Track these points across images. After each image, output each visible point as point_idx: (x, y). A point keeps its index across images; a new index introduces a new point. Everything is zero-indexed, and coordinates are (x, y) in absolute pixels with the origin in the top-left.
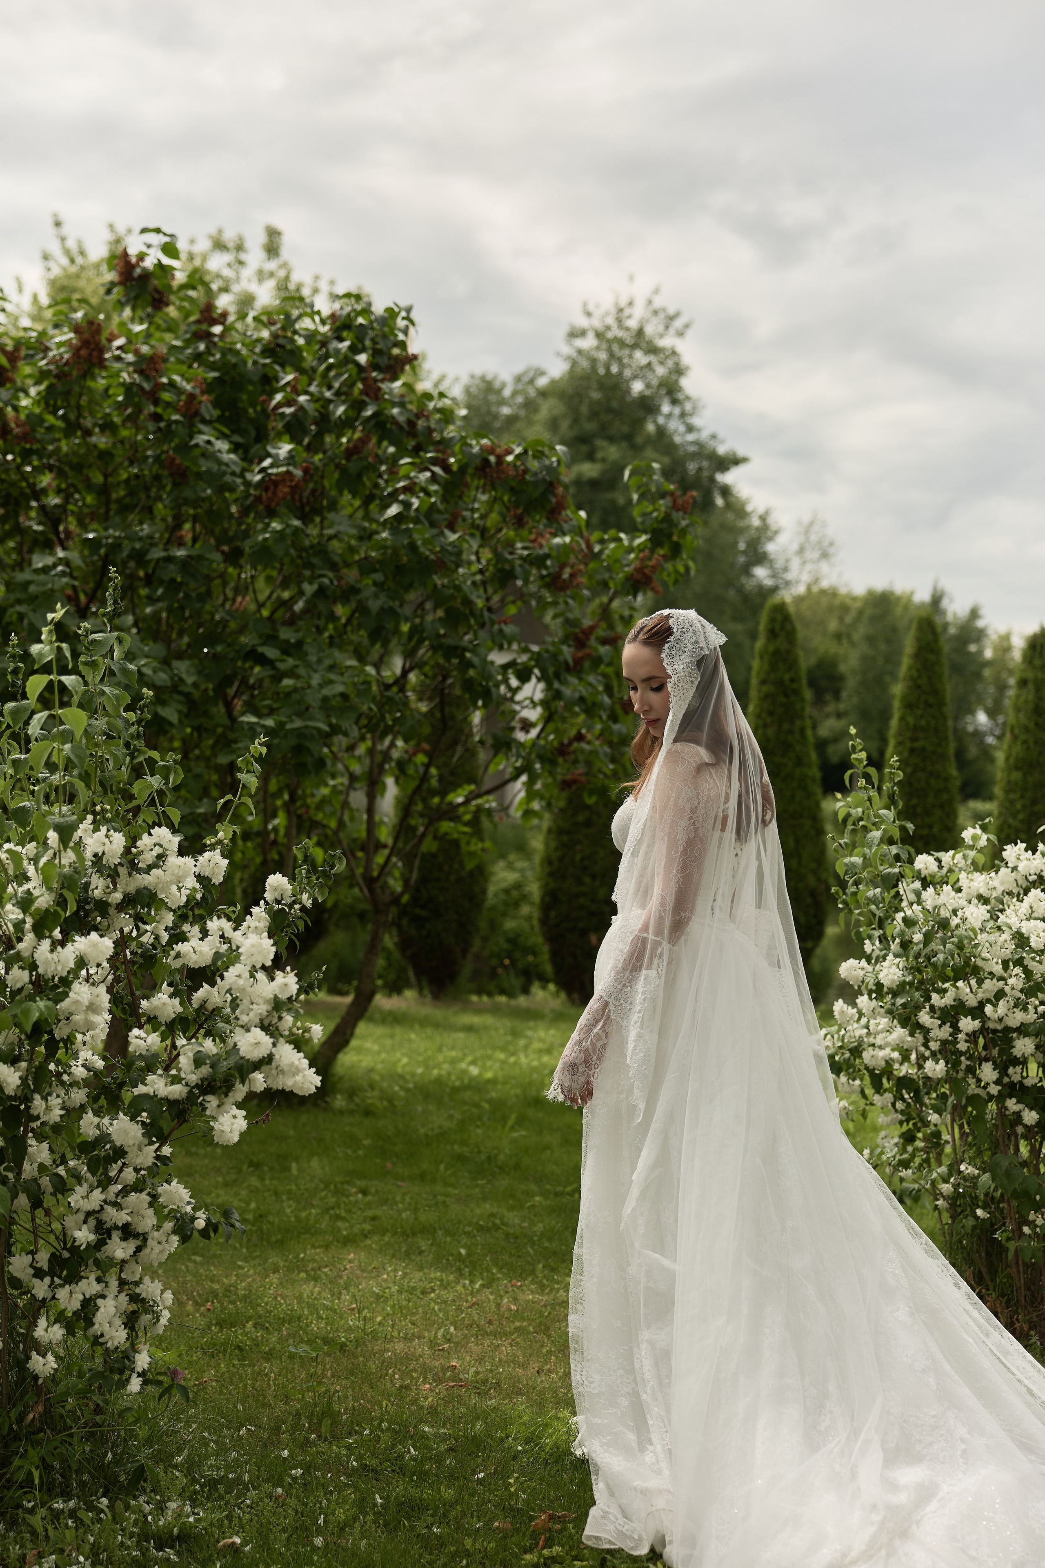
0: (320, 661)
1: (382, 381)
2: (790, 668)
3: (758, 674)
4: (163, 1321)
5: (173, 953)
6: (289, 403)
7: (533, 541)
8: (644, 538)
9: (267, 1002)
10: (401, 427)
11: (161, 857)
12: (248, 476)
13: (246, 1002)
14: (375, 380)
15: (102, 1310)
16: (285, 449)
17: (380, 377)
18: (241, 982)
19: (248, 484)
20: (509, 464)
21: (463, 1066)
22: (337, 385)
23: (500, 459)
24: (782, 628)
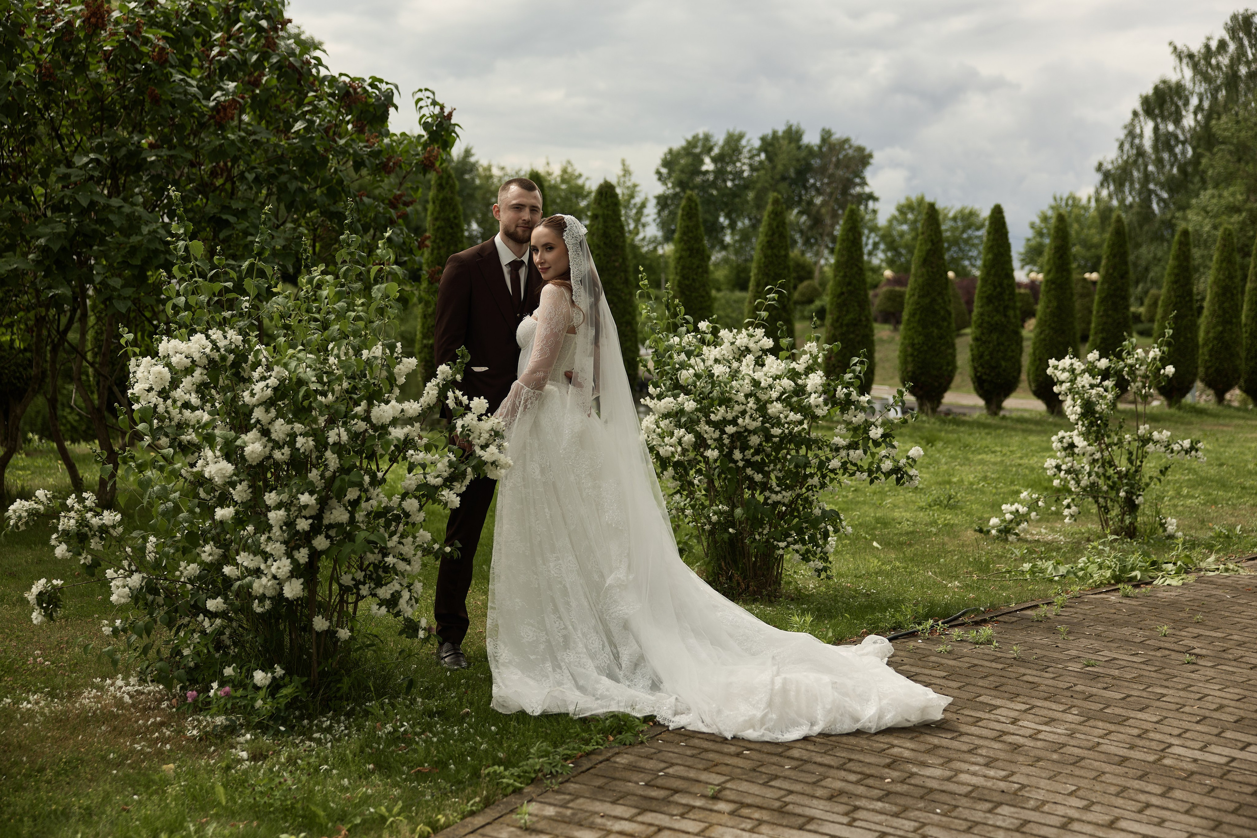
1: (277, 38)
2: (453, 210)
3: (432, 214)
6: (220, 54)
7: (367, 142)
8: (425, 138)
9: (488, 432)
12: (204, 102)
13: (477, 433)
14: (273, 38)
16: (231, 85)
17: (275, 35)
19: (204, 107)
20: (360, 93)
22: (247, 41)
23: (355, 90)
24: (447, 183)
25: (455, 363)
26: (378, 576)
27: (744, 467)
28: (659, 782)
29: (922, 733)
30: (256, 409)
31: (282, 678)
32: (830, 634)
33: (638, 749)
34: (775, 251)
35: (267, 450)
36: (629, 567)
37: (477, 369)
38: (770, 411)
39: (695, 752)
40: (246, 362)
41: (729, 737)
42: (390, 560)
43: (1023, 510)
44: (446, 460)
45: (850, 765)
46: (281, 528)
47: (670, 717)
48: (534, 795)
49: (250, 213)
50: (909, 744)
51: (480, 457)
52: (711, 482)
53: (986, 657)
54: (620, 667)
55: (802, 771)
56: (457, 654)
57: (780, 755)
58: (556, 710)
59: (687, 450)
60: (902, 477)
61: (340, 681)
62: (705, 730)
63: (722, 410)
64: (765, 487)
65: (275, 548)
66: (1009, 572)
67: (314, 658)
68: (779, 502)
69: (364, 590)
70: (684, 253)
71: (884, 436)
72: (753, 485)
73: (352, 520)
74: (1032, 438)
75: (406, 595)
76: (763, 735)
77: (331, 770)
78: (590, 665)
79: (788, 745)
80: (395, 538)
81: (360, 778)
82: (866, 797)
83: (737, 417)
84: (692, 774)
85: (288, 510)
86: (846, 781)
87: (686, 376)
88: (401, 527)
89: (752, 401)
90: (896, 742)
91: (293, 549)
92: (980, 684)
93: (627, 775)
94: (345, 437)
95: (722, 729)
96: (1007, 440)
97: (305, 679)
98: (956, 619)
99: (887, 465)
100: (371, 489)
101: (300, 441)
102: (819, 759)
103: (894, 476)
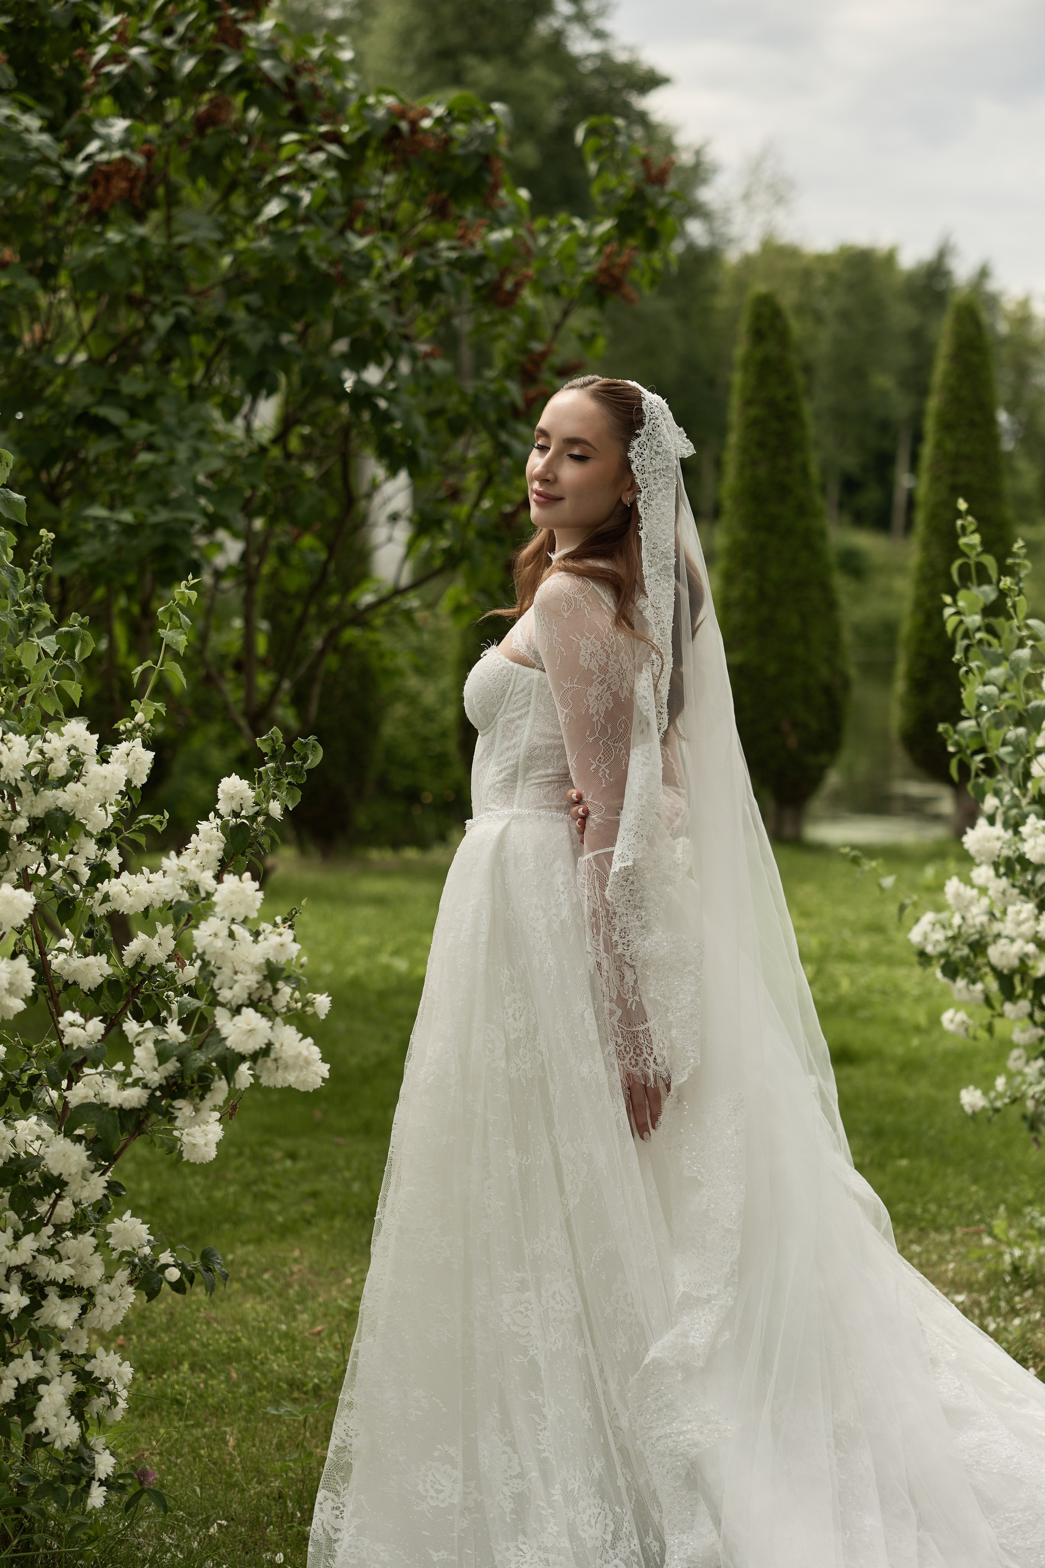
0: (183, 424)
1: (246, 20)
2: (782, 382)
4: (122, 1404)
5: (98, 896)
6: (115, 57)
7: (462, 237)
8: (606, 226)
9: (257, 969)
10: (274, 86)
11: (77, 764)
12: (68, 165)
13: (227, 971)
14: (235, 21)
15: (46, 1399)
16: (119, 126)
17: (241, 15)
18: (219, 943)
19: (67, 177)
20: (425, 131)
21: (384, 958)
22: (181, 29)
23: (414, 125)
24: (771, 327)
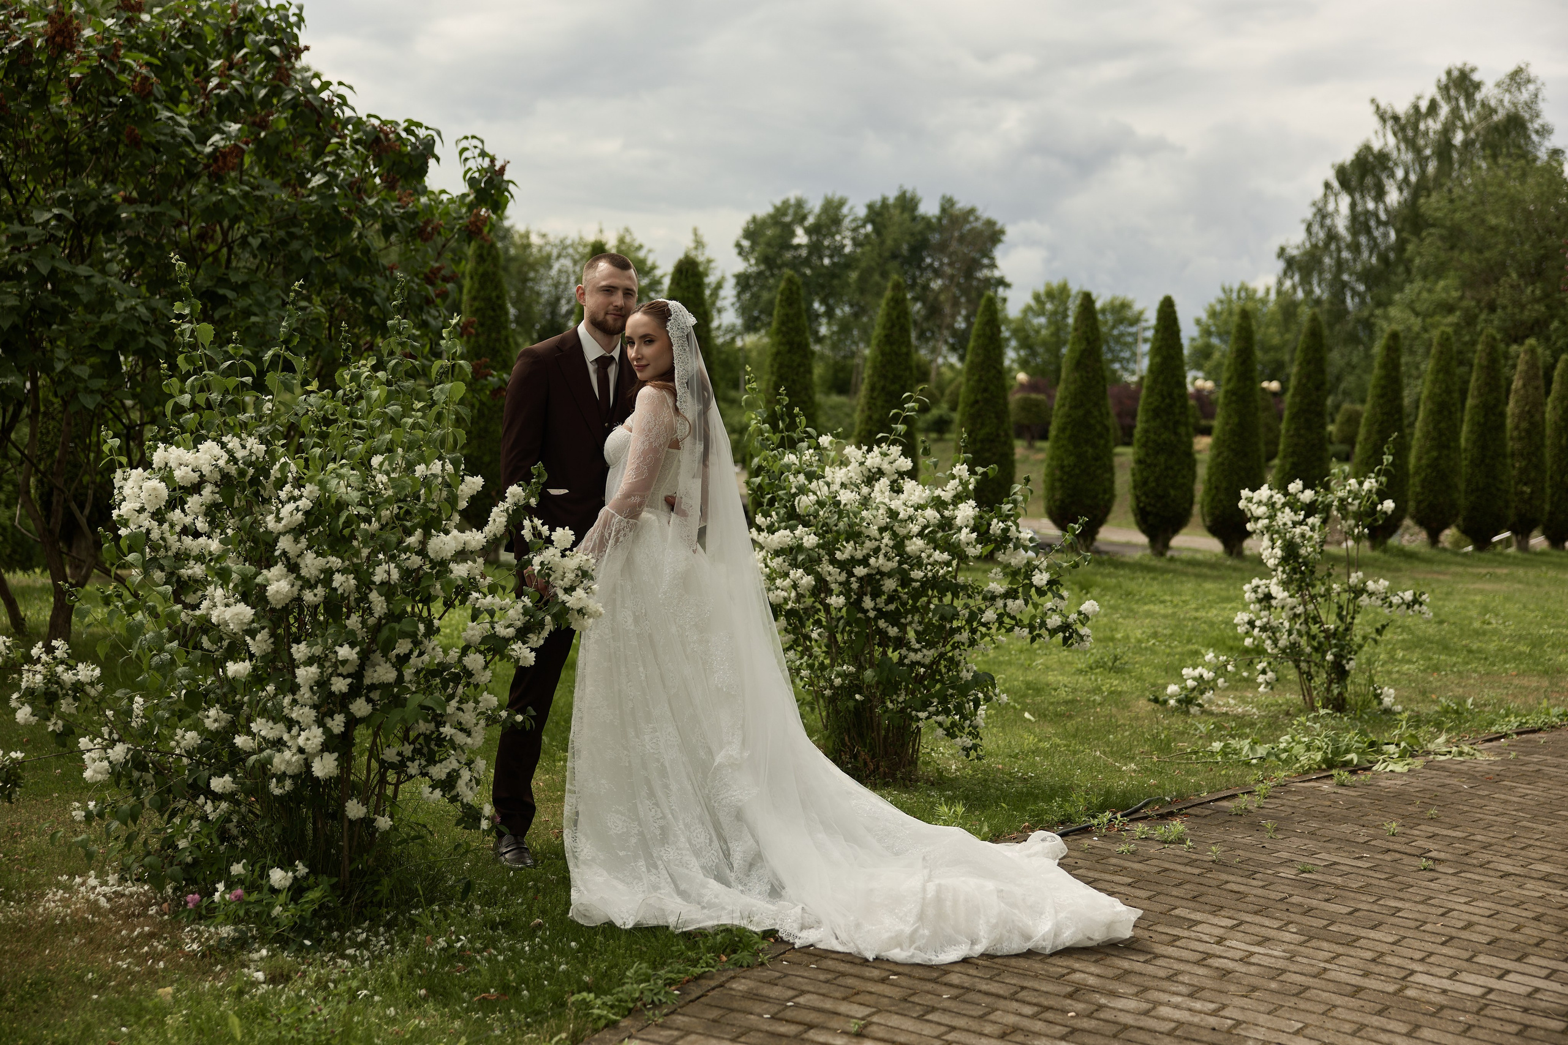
1: (292, 69)
3: (470, 292)
6: (219, 86)
7: (399, 201)
8: (471, 197)
12: (199, 146)
14: (287, 69)
16: (234, 127)
17: (289, 66)
19: (198, 154)
20: (395, 140)
22: (253, 71)
23: (387, 136)
24: (489, 254)
25: (528, 483)
26: (430, 750)
27: (876, 618)
28: (789, 1014)
29: (1108, 955)
30: (282, 538)
31: (306, 878)
32: (986, 829)
33: (757, 972)
34: (895, 347)
35: (296, 589)
36: (743, 742)
37: (554, 492)
38: (908, 549)
39: (829, 976)
40: (267, 477)
41: (871, 956)
42: (447, 730)
43: (1208, 675)
44: (520, 605)
45: (1022, 995)
46: (311, 688)
47: (796, 932)
48: (633, 1031)
49: (252, 288)
50: (1093, 969)
51: (563, 603)
52: (832, 637)
53: (1178, 860)
54: (731, 868)
55: (964, 1001)
56: (521, 849)
57: (935, 981)
58: (652, 922)
59: (803, 596)
60: (1071, 636)
61: (377, 882)
62: (840, 948)
63: (850, 546)
64: (900, 643)
65: (304, 714)
66: (1196, 753)
67: (346, 852)
68: (918, 663)
69: (413, 768)
70: (782, 348)
71: (1050, 583)
72: (885, 640)
73: (400, 678)
74: (1208, 585)
75: (466, 775)
76: (912, 956)
77: (372, 996)
78: (694, 863)
79: (944, 969)
80: (454, 703)
81: (410, 1006)
82: (1047, 1036)
83: (869, 556)
84: (828, 1005)
85: (321, 666)
86: (1020, 1014)
87: (805, 503)
88: (460, 690)
89: (887, 536)
90: (1077, 966)
91: (325, 715)
92: (1174, 893)
93: (747, 1004)
94: (395, 575)
95: (861, 947)
96: (1177, 587)
97: (334, 880)
98: (1137, 811)
99: (1054, 621)
100: (426, 642)
101: (338, 579)
102: (984, 987)
103: (1061, 635)
